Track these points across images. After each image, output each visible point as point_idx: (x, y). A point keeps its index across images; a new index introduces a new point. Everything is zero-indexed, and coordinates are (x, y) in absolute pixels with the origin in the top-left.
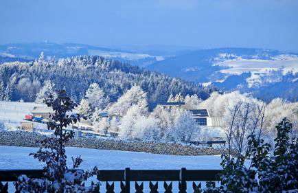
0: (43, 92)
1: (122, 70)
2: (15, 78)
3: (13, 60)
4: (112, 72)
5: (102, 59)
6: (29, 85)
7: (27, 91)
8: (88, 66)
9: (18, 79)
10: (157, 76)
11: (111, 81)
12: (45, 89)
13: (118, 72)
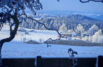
0: (62, 27)
1: (88, 19)
2: (52, 22)
3: (49, 16)
4: (84, 20)
5: (81, 16)
6: (57, 25)
7: (56, 27)
8: (76, 18)
9: (53, 23)
10: (100, 21)
11: (84, 23)
12: (62, 26)
13: (86, 20)
